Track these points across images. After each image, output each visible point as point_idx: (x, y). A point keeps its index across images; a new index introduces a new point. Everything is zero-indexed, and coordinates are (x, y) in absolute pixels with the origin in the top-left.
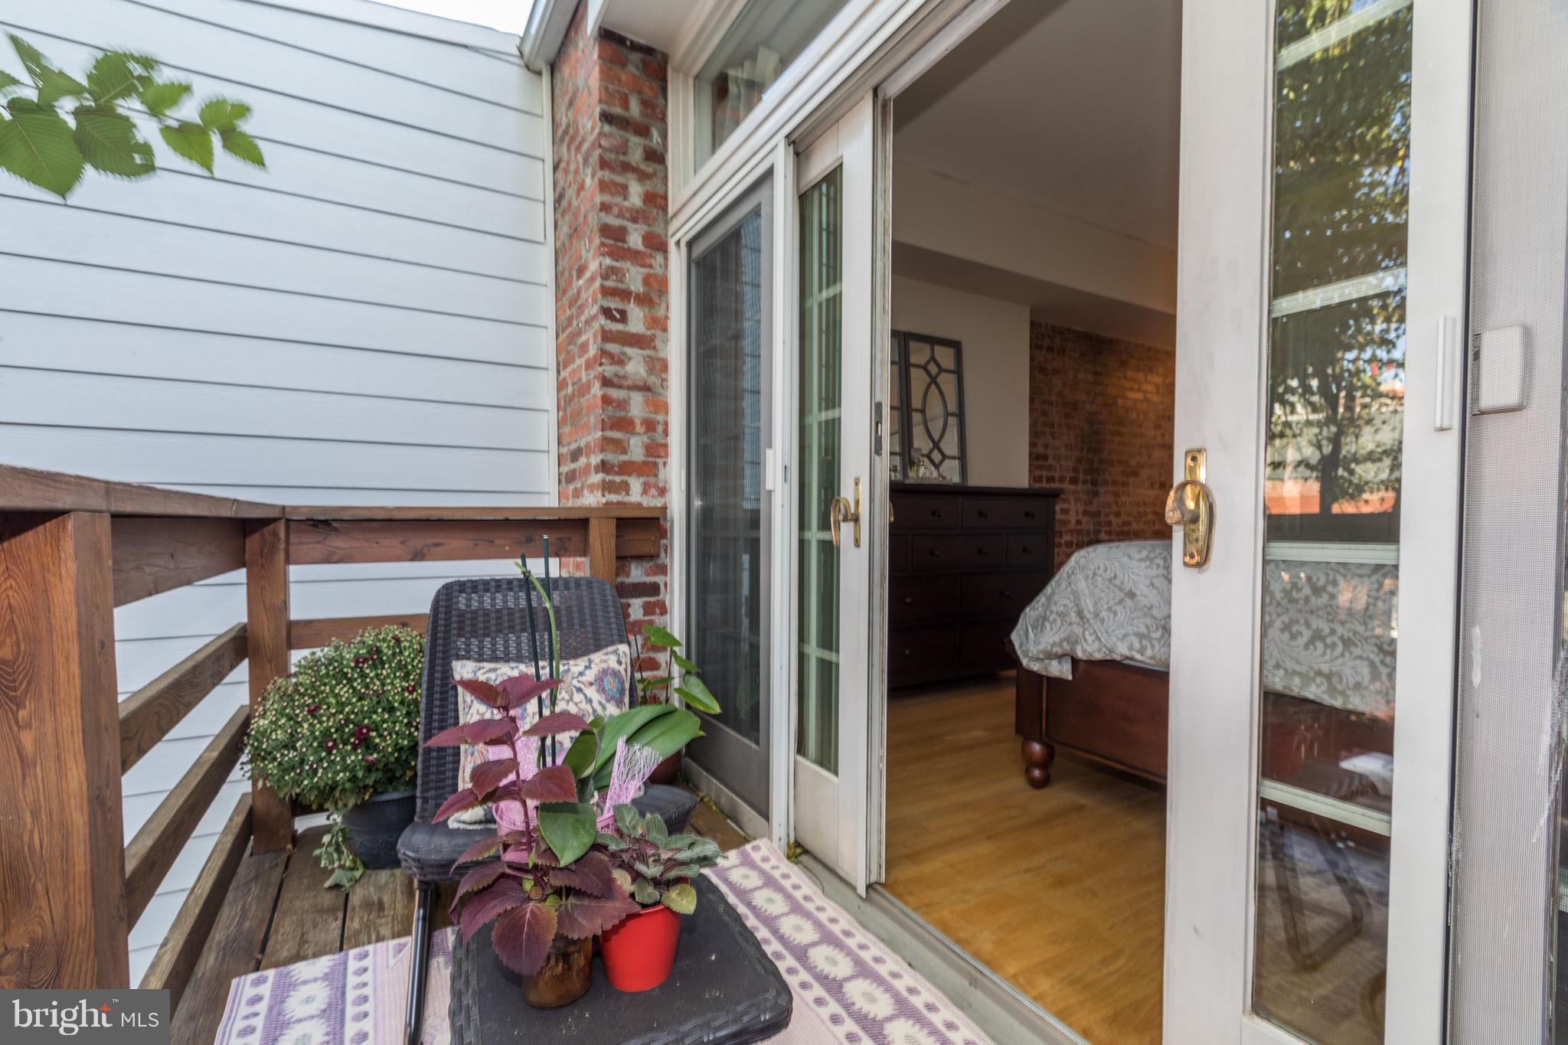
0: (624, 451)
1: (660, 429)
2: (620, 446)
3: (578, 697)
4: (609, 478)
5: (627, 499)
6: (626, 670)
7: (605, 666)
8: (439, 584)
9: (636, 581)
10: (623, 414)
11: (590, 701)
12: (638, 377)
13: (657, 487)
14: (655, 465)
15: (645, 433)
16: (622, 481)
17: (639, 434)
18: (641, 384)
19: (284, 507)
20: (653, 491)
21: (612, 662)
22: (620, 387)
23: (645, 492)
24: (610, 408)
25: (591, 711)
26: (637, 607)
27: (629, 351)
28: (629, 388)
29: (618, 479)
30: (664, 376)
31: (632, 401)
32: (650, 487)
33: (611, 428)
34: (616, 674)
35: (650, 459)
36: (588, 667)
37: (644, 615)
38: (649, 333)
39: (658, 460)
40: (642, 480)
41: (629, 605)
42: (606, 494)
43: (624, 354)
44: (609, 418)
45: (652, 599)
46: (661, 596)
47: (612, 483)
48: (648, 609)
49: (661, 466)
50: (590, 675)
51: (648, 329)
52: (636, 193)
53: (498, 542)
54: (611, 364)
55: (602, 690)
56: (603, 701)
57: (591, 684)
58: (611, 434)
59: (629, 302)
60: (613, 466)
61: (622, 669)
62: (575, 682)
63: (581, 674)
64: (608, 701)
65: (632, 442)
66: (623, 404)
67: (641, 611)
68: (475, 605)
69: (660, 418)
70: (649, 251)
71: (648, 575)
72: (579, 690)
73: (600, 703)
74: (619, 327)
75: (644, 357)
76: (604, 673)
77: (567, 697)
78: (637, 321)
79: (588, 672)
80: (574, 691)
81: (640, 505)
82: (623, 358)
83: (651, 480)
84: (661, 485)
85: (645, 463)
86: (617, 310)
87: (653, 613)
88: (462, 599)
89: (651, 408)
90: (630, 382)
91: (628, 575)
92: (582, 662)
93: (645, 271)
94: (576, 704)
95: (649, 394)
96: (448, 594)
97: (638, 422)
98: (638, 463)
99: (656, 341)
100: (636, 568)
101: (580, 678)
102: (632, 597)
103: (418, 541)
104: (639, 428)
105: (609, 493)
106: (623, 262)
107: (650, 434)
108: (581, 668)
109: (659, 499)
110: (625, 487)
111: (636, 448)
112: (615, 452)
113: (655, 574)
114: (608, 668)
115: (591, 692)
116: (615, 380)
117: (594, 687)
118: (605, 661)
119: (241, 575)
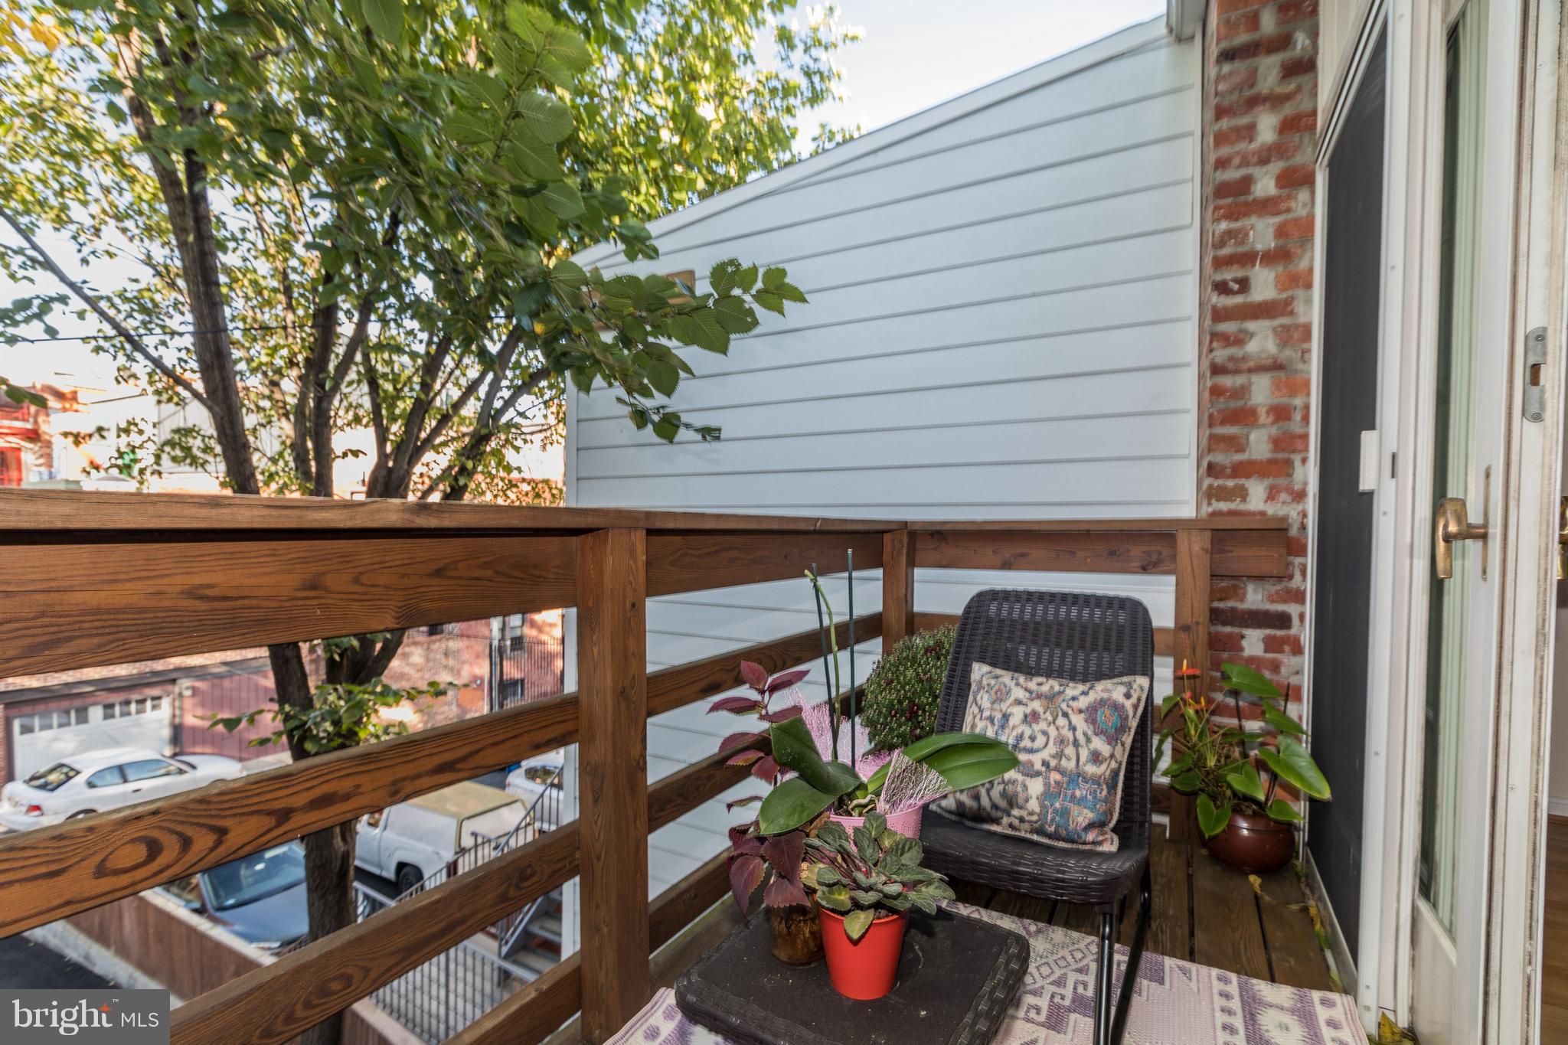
0: (1241, 449)
1: (1297, 416)
2: (1236, 444)
3: (1061, 721)
4: (1217, 483)
5: (1243, 507)
6: (1136, 707)
7: (1105, 695)
8: (974, 590)
9: (1254, 607)
10: (1240, 403)
11: (1074, 729)
12: (1264, 355)
13: (1290, 490)
14: (1289, 463)
15: (1273, 423)
16: (1236, 486)
17: (1264, 426)
18: (1269, 362)
19: (906, 523)
20: (1284, 496)
21: (1118, 694)
22: (1237, 372)
23: (1271, 497)
24: (1221, 400)
25: (1071, 739)
26: (1255, 640)
27: (1251, 326)
28: (1250, 371)
29: (1230, 483)
30: (1305, 346)
31: (1254, 388)
32: (1279, 491)
33: (1223, 423)
34: (1117, 707)
35: (1281, 456)
36: (1084, 693)
37: (1266, 651)
38: (1284, 295)
39: (1292, 456)
40: (1267, 482)
41: (1243, 637)
42: (1213, 501)
43: (1245, 332)
44: (1219, 411)
45: (1279, 633)
46: (1293, 631)
47: (1221, 488)
48: (1271, 644)
49: (1297, 464)
50: (1083, 702)
51: (1283, 290)
52: (1267, 126)
53: (1080, 554)
54: (1225, 347)
55: (1092, 720)
56: (1090, 733)
57: (1081, 711)
58: (1220, 430)
59: (1254, 265)
60: (1223, 468)
61: (1128, 704)
62: (1064, 706)
63: (1074, 699)
64: (1096, 734)
65: (1252, 437)
66: (1242, 392)
67: (1261, 646)
68: (1004, 613)
69: (1298, 401)
70: (1285, 192)
71: (1273, 602)
72: (1065, 715)
73: (1085, 734)
74: (1239, 299)
75: (1274, 329)
76: (1102, 703)
77: (1050, 718)
78: (1264, 285)
79: (1082, 698)
80: (1060, 714)
81: (1263, 513)
82: (1241, 336)
83: (1282, 481)
84: (1297, 487)
85: (1271, 462)
86: (1235, 281)
87: (1281, 651)
88: (994, 607)
89: (1284, 391)
90: (1251, 364)
91: (1242, 599)
92: (1081, 688)
93: (1277, 220)
94: (1057, 729)
95: (1282, 374)
96: (981, 601)
97: (1262, 412)
98: (1261, 462)
99: (1295, 304)
100: (1255, 591)
101: (1071, 703)
102: (1248, 626)
103: (1007, 551)
104: (1263, 418)
105: (1218, 500)
106: (1246, 219)
107: (1281, 424)
108: (1076, 692)
109: (1294, 505)
110: (1242, 494)
111: (1259, 444)
112: (1226, 451)
113: (1285, 601)
114: (1109, 699)
115: (1078, 720)
116: (1230, 366)
117: (1083, 715)
118: (1108, 691)
119: (879, 573)
